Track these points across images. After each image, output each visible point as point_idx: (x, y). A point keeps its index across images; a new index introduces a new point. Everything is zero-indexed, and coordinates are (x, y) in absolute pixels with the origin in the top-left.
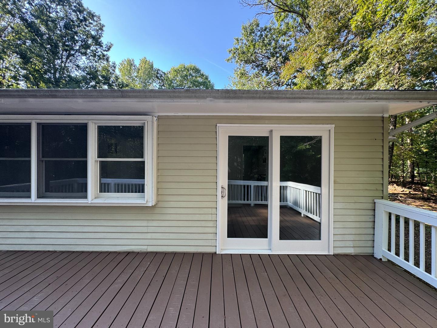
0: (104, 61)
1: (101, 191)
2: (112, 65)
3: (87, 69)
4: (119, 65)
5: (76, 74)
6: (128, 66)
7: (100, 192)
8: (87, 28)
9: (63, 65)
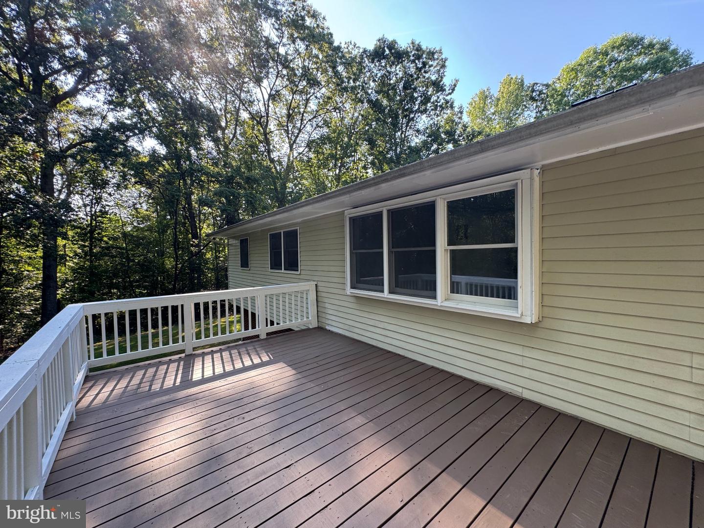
0: (447, 110)
1: (452, 291)
2: (458, 110)
3: (427, 131)
4: (468, 106)
5: (416, 141)
6: (481, 101)
7: (451, 293)
8: (427, 75)
9: (403, 136)
